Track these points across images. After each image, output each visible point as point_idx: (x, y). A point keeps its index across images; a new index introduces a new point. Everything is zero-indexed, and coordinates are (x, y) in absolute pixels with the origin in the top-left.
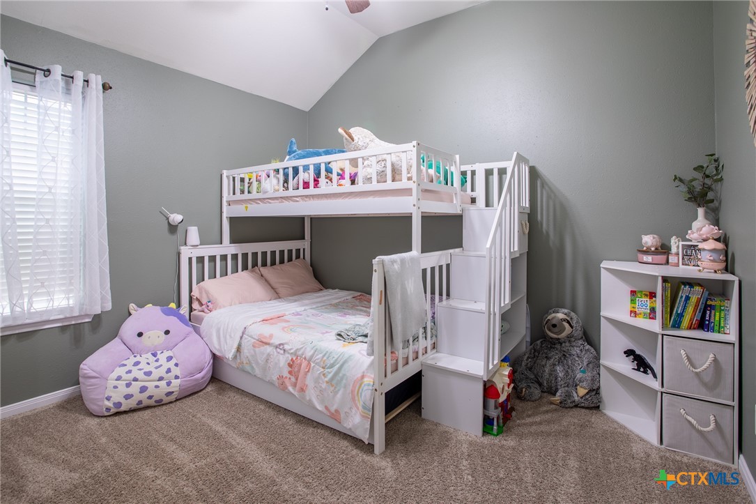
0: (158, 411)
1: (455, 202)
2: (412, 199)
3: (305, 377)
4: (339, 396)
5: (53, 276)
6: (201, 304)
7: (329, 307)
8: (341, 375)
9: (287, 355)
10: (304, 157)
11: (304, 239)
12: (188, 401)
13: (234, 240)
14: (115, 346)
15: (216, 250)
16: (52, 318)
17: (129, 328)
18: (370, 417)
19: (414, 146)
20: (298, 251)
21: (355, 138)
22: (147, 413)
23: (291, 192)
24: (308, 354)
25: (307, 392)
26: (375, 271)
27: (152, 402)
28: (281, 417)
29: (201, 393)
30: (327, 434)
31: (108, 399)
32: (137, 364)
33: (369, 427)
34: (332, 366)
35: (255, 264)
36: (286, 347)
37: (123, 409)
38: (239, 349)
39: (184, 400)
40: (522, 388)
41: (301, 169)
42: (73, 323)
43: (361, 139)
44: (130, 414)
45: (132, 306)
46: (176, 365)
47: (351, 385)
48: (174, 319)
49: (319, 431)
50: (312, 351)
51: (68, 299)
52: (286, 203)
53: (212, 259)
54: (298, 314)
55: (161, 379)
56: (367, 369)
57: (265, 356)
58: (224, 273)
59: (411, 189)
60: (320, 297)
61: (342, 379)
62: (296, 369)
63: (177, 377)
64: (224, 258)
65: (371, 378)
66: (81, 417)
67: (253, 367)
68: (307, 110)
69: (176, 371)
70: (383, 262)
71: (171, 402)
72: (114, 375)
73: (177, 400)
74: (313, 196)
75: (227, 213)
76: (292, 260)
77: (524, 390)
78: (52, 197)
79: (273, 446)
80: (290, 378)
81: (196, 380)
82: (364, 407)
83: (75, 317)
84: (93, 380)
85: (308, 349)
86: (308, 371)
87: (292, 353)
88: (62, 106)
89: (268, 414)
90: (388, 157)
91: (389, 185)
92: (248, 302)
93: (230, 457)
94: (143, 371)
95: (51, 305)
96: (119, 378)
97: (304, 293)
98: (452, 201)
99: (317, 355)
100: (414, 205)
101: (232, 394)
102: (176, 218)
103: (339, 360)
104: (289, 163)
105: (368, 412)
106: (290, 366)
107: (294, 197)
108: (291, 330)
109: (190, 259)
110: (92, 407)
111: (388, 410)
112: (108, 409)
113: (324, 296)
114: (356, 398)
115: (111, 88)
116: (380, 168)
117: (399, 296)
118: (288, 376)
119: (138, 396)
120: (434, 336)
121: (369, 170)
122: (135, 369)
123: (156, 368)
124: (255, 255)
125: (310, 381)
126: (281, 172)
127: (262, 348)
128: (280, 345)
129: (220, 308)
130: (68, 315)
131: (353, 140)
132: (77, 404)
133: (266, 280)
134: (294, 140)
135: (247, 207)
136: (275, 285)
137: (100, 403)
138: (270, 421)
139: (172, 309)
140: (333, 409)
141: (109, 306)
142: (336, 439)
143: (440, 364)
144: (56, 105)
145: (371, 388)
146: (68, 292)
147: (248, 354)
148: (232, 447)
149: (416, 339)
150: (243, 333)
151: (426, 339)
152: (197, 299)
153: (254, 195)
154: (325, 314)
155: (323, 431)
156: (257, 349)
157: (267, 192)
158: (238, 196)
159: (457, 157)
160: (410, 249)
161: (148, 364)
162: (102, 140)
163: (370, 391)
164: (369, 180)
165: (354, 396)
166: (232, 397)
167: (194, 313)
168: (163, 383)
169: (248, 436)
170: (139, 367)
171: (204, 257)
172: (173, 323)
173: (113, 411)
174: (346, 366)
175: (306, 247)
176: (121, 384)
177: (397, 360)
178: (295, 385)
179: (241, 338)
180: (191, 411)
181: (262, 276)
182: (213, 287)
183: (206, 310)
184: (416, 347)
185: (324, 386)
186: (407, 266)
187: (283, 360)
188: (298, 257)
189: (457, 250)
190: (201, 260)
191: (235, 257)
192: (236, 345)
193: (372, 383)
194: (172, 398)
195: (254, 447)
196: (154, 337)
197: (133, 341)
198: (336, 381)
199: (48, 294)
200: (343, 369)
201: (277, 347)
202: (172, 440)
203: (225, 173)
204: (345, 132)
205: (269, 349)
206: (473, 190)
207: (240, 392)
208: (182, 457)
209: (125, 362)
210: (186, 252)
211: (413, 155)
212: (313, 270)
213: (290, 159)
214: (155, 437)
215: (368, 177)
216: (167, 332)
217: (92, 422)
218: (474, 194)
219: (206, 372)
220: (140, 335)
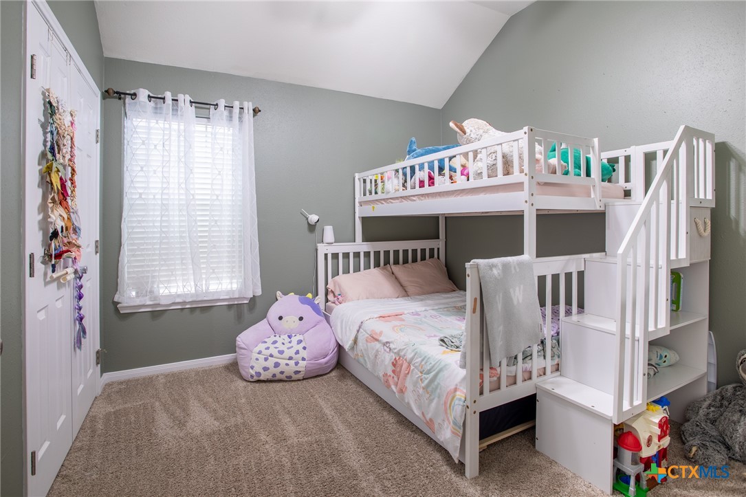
0: (287, 385)
1: (592, 196)
2: (524, 195)
3: (405, 379)
4: (433, 405)
5: (221, 265)
6: (335, 296)
7: (451, 309)
8: (436, 383)
9: (392, 354)
10: (422, 155)
11: (438, 238)
12: (312, 382)
13: (366, 238)
14: (262, 326)
15: (350, 248)
16: (222, 298)
17: (274, 312)
18: (461, 435)
19: (525, 133)
20: (432, 250)
21: (468, 131)
22: (278, 386)
23: (409, 192)
24: (409, 356)
25: (406, 393)
26: (468, 276)
27: (283, 377)
28: (385, 413)
29: (325, 377)
30: (422, 441)
31: (252, 368)
32: (275, 342)
33: (459, 445)
34: (428, 372)
35: (387, 262)
36: (392, 346)
37: (262, 378)
38: (355, 341)
39: (309, 380)
40: (692, 446)
41: (417, 168)
42: (236, 303)
43: (474, 131)
44: (267, 384)
45: (279, 293)
46: (304, 348)
47: (445, 397)
48: (308, 308)
49: (416, 436)
50: (413, 354)
51: (231, 283)
52: (405, 202)
53: (346, 255)
54: (417, 314)
55: (290, 358)
56: (460, 382)
57: (374, 351)
58: (357, 269)
59: (522, 183)
60: (448, 298)
61: (437, 388)
62: (398, 370)
63: (303, 359)
64: (357, 255)
65: (463, 393)
66: (236, 378)
67: (365, 361)
68: (440, 107)
69: (303, 354)
70: (477, 266)
71: (299, 380)
72: (257, 349)
73: (304, 379)
74: (428, 195)
75: (360, 212)
76: (425, 259)
77: (694, 449)
78: (218, 203)
79: (368, 440)
80: (393, 377)
81: (320, 364)
82: (455, 423)
83: (236, 298)
84: (243, 351)
85: (410, 351)
86: (408, 373)
87: (395, 353)
88: (226, 131)
89: (373, 408)
90: (498, 148)
91: (501, 179)
92: (374, 298)
93: (327, 441)
94: (278, 349)
95: (220, 287)
96: (260, 353)
97: (433, 293)
98: (589, 196)
99: (417, 358)
100: (526, 202)
101: (349, 382)
102: (313, 218)
103: (435, 367)
104: (408, 162)
105: (459, 430)
106: (394, 365)
107: (412, 196)
108: (400, 330)
109: (326, 255)
110: (243, 373)
111: (483, 434)
112: (252, 376)
113: (453, 297)
114: (448, 411)
115: (260, 111)
116: (490, 161)
117: (500, 306)
118: (392, 375)
119: (273, 370)
120: (556, 357)
121: (480, 164)
122: (272, 347)
123: (288, 348)
124: (387, 253)
125: (409, 384)
126: (401, 171)
127: (373, 343)
128: (387, 342)
129: (349, 301)
130: (232, 297)
131: (464, 133)
132: (233, 368)
133: (396, 278)
134: (414, 139)
135: (373, 207)
136: (405, 283)
137: (247, 370)
138: (374, 416)
139: (308, 298)
140: (428, 416)
141: (259, 292)
142: (430, 449)
143: (558, 391)
144: (222, 131)
145: (462, 403)
146: (232, 278)
147: (362, 348)
148: (333, 431)
149: (527, 356)
150: (360, 327)
151: (545, 358)
152: (332, 292)
153: (380, 196)
154: (444, 317)
155: (419, 437)
156: (369, 344)
157: (389, 193)
158: (368, 197)
159: (596, 140)
160: (520, 252)
161: (283, 344)
162: (253, 154)
163: (460, 407)
164: (480, 174)
165: (448, 406)
166: (350, 385)
167: (329, 303)
168: (292, 363)
169: (349, 425)
170: (276, 345)
171: (338, 254)
172: (306, 311)
173: (256, 378)
174: (440, 375)
175: (440, 247)
176: (261, 357)
177: (499, 378)
178: (396, 385)
179: (358, 331)
180: (312, 390)
181: (393, 273)
182: (345, 281)
183: (337, 302)
184: (528, 365)
185: (421, 391)
186: (513, 271)
187: (388, 358)
188: (432, 256)
189: (596, 255)
190: (335, 256)
191: (367, 254)
192: (352, 338)
193: (463, 399)
194: (300, 376)
195: (351, 436)
196: (291, 322)
197: (275, 322)
198: (431, 387)
199: (218, 278)
200: (438, 377)
201: (384, 345)
202: (289, 413)
203: (357, 176)
204: (456, 125)
205: (378, 346)
206: (627, 180)
207: (357, 381)
208: (291, 430)
209: (266, 340)
210: (322, 249)
211: (524, 143)
212: (448, 270)
213: (409, 159)
214: (278, 407)
215: (479, 172)
216: (301, 319)
217: (241, 384)
218: (628, 186)
219: (331, 357)
220: (281, 318)
